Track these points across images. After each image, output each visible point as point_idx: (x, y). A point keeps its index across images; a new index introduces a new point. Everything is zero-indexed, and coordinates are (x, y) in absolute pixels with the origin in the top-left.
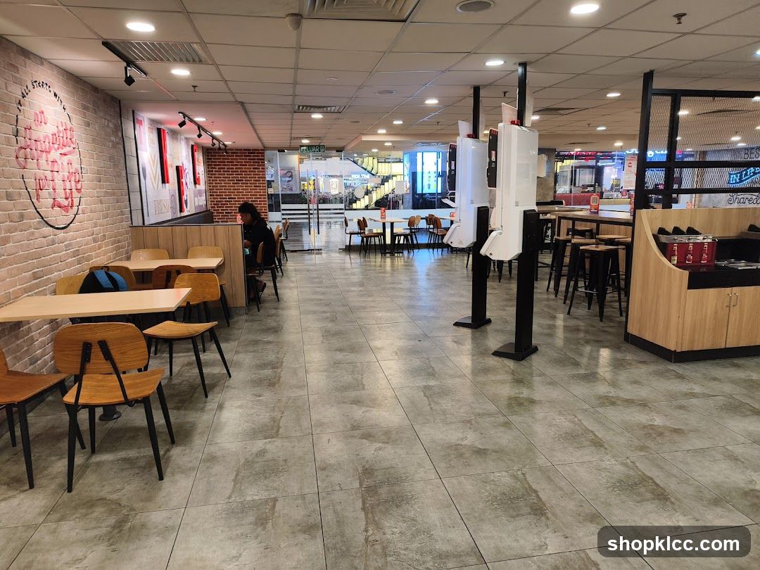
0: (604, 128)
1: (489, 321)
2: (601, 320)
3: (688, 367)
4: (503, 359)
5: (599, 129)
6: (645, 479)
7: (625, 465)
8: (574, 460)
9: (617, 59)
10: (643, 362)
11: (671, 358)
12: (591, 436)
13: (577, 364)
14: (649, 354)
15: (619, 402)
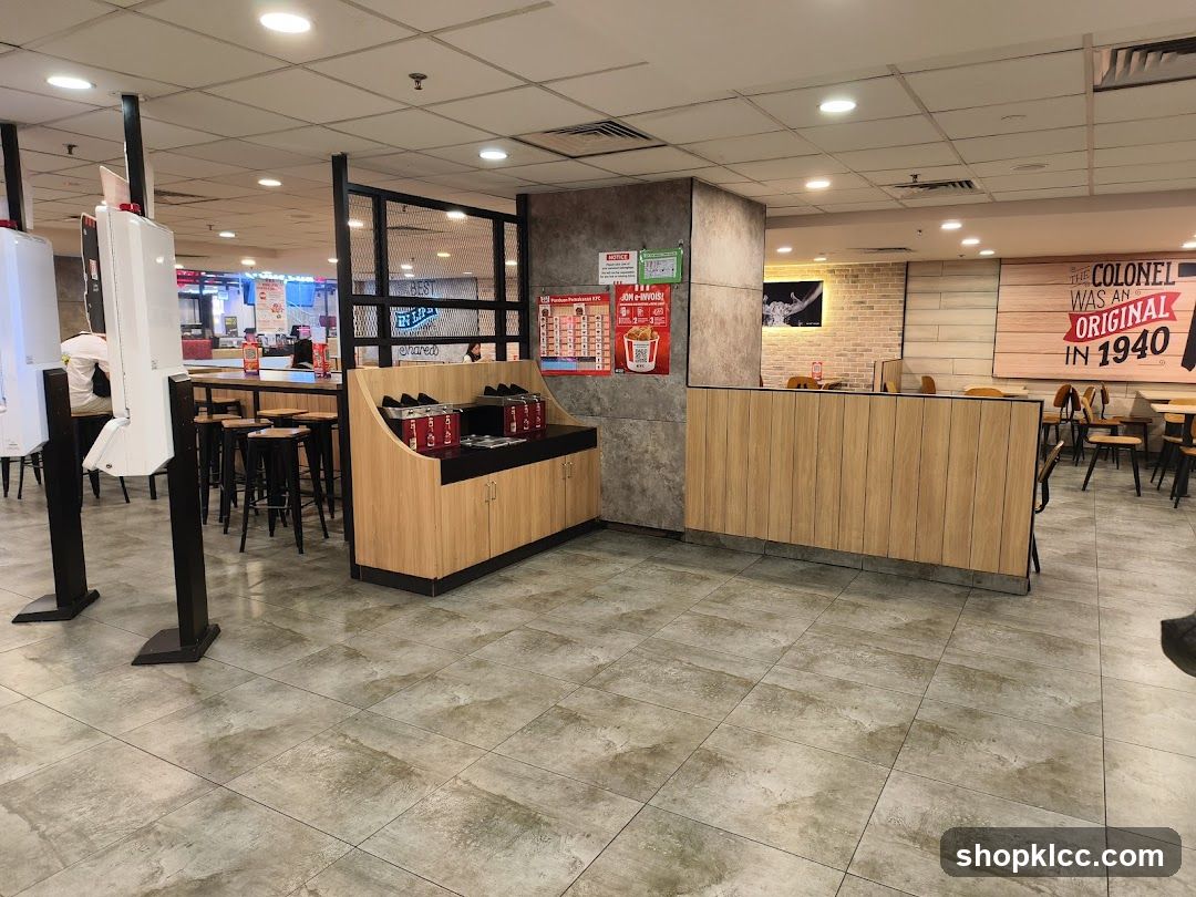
0: (232, 235)
1: (96, 595)
2: (301, 552)
3: (454, 598)
4: (160, 667)
5: (223, 235)
6: (498, 803)
7: (457, 791)
8: (384, 819)
9: (299, 124)
10: (395, 607)
11: (431, 591)
12: (386, 763)
13: (298, 639)
14: (399, 591)
15: (396, 686)
